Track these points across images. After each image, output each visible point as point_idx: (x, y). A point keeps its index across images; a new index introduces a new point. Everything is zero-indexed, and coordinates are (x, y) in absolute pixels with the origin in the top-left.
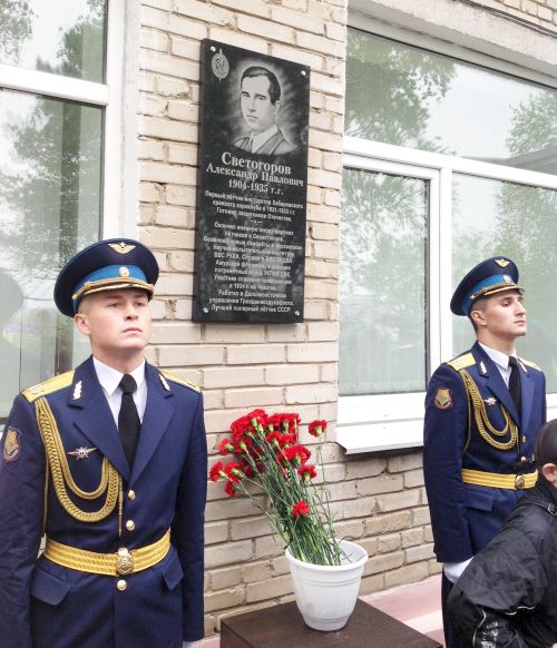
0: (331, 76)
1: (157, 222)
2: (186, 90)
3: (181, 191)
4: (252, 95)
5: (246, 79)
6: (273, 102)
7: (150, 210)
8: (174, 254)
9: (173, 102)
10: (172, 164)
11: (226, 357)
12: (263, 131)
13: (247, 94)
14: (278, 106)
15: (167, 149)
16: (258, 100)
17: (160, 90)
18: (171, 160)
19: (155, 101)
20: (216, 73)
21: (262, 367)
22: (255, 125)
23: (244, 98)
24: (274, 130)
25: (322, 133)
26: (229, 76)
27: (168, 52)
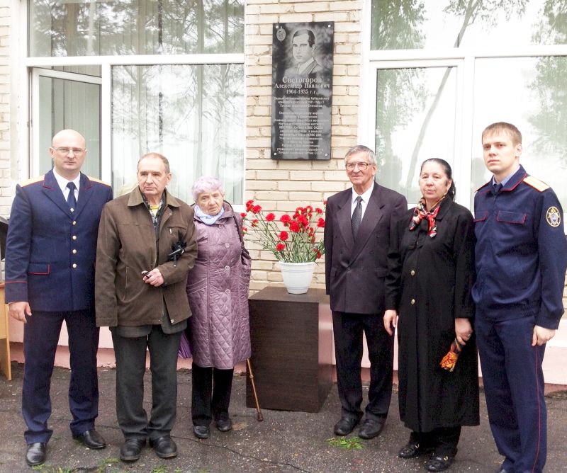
0: (354, 21)
1: (255, 114)
2: (268, 49)
3: (266, 98)
4: (299, 45)
5: (295, 38)
6: (311, 46)
7: (251, 109)
8: (263, 128)
9: (261, 57)
10: (262, 86)
11: (289, 176)
12: (305, 62)
13: (296, 45)
14: (314, 48)
15: (258, 80)
16: (302, 47)
17: (255, 52)
18: (261, 85)
19: (253, 58)
20: (279, 39)
21: (310, 182)
22: (301, 60)
23: (294, 48)
24: (312, 60)
25: (346, 56)
26: (286, 38)
27: (259, 34)
